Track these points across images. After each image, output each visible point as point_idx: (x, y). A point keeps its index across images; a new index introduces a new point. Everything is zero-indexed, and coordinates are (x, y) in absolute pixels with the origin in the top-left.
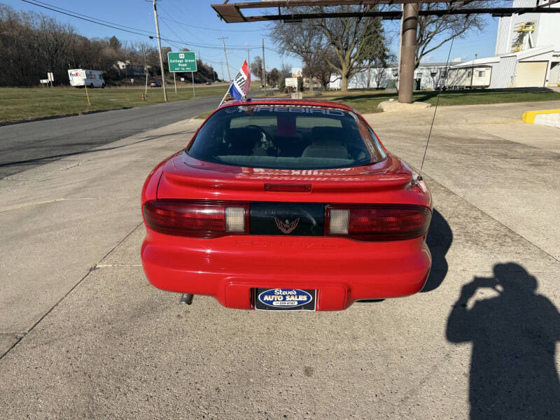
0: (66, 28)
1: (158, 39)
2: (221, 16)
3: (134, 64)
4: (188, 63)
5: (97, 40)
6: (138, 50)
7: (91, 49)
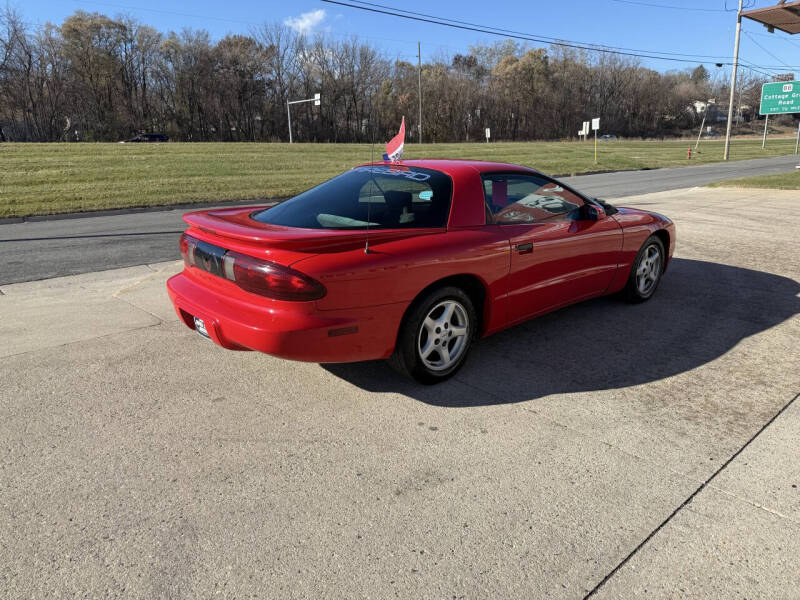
1: (734, 67)
4: (796, 99)
7: (660, 86)
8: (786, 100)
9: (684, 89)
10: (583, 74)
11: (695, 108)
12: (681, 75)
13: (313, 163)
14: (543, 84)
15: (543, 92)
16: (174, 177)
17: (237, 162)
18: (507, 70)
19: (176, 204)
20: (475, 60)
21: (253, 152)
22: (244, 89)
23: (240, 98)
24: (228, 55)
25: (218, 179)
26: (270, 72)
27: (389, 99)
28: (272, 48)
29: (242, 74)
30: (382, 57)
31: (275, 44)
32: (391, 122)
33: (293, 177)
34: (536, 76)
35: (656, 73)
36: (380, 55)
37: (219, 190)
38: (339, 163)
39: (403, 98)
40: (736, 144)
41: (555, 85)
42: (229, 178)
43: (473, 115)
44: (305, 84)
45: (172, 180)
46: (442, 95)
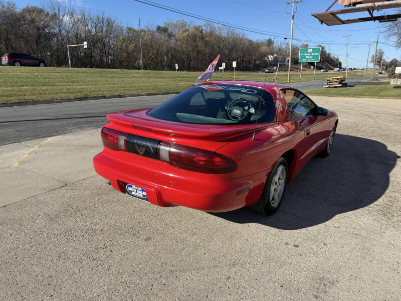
0: (241, 35)
1: (291, 40)
2: (322, 22)
3: (279, 56)
4: (314, 56)
5: (258, 41)
6: (284, 47)
7: (253, 47)
8: (309, 56)
9: (264, 49)
10: (219, 39)
11: (268, 58)
12: (262, 42)
13: (92, 79)
14: (201, 43)
15: (201, 47)
16: (9, 86)
17: (48, 78)
18: (184, 35)
19: (15, 103)
20: (168, 29)
21: (56, 73)
22: (39, 36)
23: (37, 42)
24: (28, 17)
25: (38, 88)
26: (54, 28)
27: (124, 46)
28: (55, 14)
29: (38, 28)
30: (119, 24)
31: (57, 13)
32: (125, 58)
33: (83, 87)
34: (198, 39)
35: (252, 41)
36: (118, 23)
37: (40, 94)
38: (107, 79)
39: (131, 46)
40: (293, 75)
41: (206, 43)
42: (45, 88)
43: (168, 57)
44: (75, 36)
45: (9, 89)
46: (151, 46)
